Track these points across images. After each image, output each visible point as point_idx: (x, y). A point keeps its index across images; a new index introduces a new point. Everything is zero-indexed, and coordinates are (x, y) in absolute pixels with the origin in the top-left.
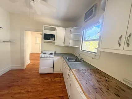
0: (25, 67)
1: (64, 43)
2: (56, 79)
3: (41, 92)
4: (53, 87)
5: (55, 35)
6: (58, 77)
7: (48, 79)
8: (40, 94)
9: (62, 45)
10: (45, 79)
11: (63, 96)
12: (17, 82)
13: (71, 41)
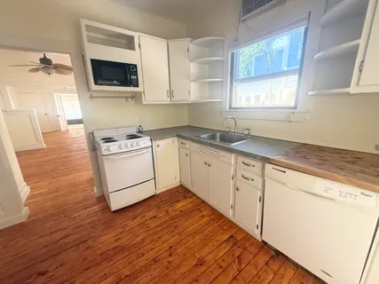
0: (25, 211)
1: (171, 93)
2: (179, 205)
3: (170, 255)
4: (190, 229)
5: (135, 66)
6: (178, 201)
7: (155, 217)
8: (169, 262)
9: (165, 99)
10: (145, 218)
11: (232, 236)
12: (42, 274)
13: (193, 85)
